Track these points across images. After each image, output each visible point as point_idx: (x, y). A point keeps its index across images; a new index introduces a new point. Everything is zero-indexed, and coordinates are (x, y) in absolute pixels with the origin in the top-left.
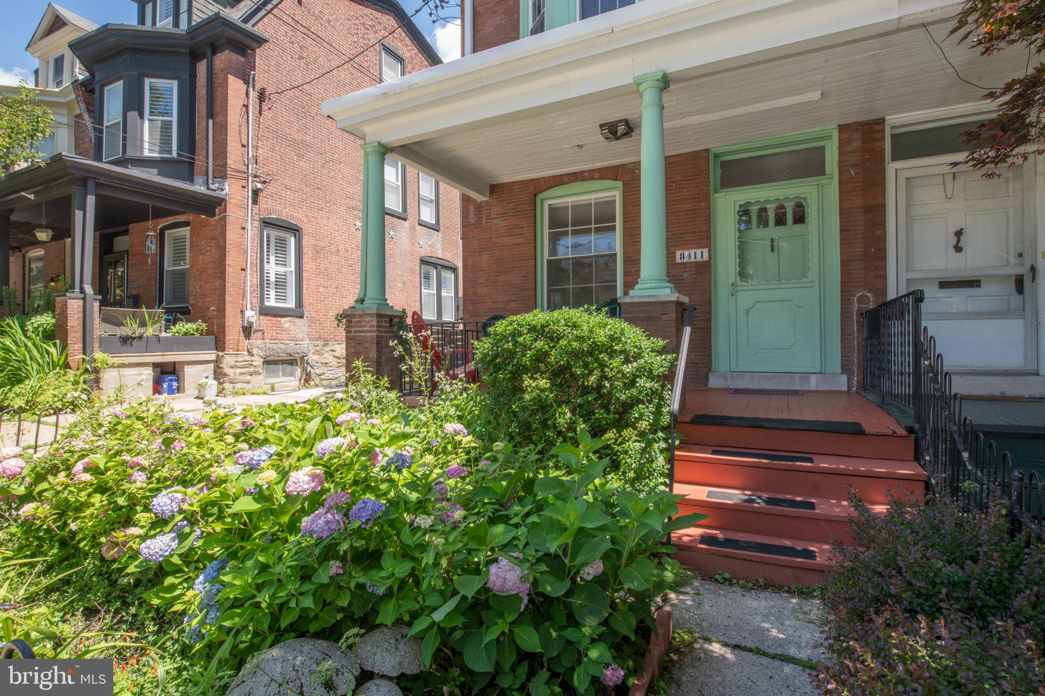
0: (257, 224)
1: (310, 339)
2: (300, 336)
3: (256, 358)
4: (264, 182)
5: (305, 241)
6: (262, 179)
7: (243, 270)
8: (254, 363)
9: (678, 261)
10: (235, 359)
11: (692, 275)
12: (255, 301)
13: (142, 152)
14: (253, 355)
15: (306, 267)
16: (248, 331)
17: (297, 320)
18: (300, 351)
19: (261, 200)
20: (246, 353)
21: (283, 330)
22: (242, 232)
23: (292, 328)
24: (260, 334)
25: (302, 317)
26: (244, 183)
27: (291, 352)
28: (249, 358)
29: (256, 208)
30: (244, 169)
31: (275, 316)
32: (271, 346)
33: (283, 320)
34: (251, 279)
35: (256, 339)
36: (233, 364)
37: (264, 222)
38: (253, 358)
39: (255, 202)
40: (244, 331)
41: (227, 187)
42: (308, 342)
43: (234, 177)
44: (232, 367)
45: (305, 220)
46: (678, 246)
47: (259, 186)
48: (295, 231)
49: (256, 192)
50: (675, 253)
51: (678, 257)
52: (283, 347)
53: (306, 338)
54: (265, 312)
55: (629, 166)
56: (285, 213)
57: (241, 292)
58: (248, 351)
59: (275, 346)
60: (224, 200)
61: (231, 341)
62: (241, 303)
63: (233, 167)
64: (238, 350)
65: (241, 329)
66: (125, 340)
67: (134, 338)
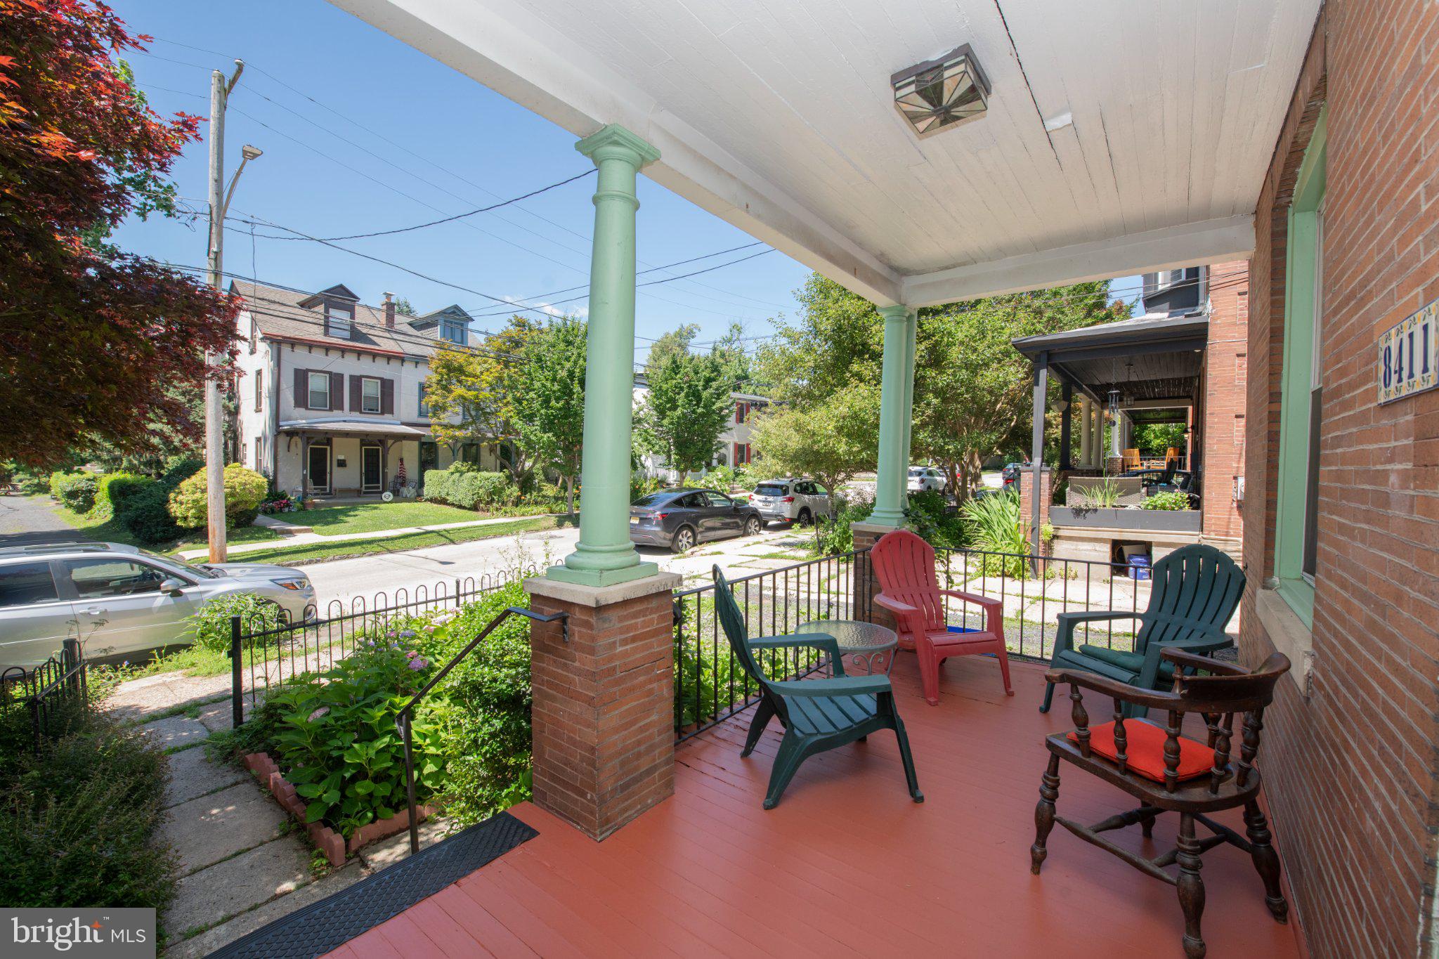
7: (1238, 416)
20: (1241, 539)
22: (1237, 361)
26: (1242, 287)
40: (1239, 508)
41: (1211, 304)
57: (1235, 451)
60: (1206, 324)
61: (1213, 521)
62: (1235, 465)
63: (1219, 272)
64: (1227, 534)
65: (1235, 505)
66: (1078, 512)
67: (1087, 511)
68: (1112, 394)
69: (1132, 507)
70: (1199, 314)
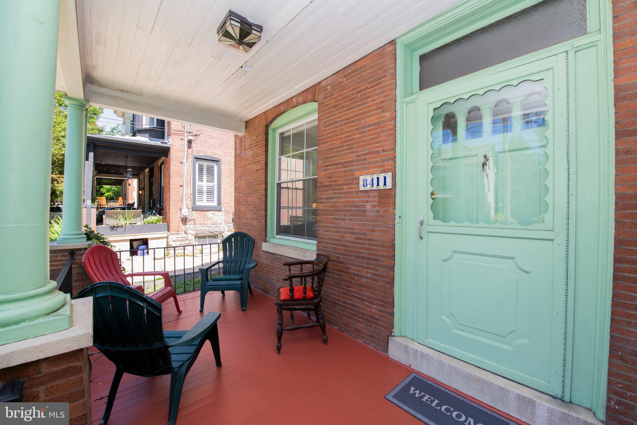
0: (190, 159)
1: (226, 223)
2: (219, 222)
3: (189, 235)
4: (196, 135)
5: (223, 167)
6: (194, 134)
7: (181, 186)
8: (189, 238)
9: (362, 188)
10: (176, 236)
11: (374, 206)
12: (189, 203)
13: (142, 125)
14: (187, 234)
15: (223, 182)
16: (184, 220)
17: (217, 213)
18: (218, 230)
19: (193, 145)
20: (183, 233)
21: (208, 218)
22: (181, 165)
23: (214, 217)
24: (192, 222)
25: (221, 211)
26: (181, 137)
27: (213, 231)
28: (185, 235)
29: (190, 150)
30: (182, 129)
31: (204, 211)
32: (199, 228)
33: (208, 213)
34: (187, 191)
35: (191, 224)
36: (175, 239)
37: (195, 158)
38: (188, 236)
39: (189, 147)
40: (182, 221)
41: (171, 140)
42: (224, 225)
43: (175, 134)
44: (174, 241)
45: (223, 154)
46: (362, 169)
47: (191, 138)
48: (217, 161)
49: (190, 142)
50: (358, 179)
51: (361, 183)
52: (207, 228)
53: (223, 222)
54: (196, 209)
55: (324, 84)
56: (209, 153)
57: (180, 199)
58: (185, 232)
59: (202, 228)
60: (169, 148)
61: (173, 227)
62: (180, 204)
63: (174, 129)
64: (178, 231)
65: (180, 220)
66: (113, 228)
67: (118, 227)
68: (129, 171)
69: (139, 223)
70: (166, 143)
